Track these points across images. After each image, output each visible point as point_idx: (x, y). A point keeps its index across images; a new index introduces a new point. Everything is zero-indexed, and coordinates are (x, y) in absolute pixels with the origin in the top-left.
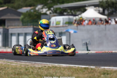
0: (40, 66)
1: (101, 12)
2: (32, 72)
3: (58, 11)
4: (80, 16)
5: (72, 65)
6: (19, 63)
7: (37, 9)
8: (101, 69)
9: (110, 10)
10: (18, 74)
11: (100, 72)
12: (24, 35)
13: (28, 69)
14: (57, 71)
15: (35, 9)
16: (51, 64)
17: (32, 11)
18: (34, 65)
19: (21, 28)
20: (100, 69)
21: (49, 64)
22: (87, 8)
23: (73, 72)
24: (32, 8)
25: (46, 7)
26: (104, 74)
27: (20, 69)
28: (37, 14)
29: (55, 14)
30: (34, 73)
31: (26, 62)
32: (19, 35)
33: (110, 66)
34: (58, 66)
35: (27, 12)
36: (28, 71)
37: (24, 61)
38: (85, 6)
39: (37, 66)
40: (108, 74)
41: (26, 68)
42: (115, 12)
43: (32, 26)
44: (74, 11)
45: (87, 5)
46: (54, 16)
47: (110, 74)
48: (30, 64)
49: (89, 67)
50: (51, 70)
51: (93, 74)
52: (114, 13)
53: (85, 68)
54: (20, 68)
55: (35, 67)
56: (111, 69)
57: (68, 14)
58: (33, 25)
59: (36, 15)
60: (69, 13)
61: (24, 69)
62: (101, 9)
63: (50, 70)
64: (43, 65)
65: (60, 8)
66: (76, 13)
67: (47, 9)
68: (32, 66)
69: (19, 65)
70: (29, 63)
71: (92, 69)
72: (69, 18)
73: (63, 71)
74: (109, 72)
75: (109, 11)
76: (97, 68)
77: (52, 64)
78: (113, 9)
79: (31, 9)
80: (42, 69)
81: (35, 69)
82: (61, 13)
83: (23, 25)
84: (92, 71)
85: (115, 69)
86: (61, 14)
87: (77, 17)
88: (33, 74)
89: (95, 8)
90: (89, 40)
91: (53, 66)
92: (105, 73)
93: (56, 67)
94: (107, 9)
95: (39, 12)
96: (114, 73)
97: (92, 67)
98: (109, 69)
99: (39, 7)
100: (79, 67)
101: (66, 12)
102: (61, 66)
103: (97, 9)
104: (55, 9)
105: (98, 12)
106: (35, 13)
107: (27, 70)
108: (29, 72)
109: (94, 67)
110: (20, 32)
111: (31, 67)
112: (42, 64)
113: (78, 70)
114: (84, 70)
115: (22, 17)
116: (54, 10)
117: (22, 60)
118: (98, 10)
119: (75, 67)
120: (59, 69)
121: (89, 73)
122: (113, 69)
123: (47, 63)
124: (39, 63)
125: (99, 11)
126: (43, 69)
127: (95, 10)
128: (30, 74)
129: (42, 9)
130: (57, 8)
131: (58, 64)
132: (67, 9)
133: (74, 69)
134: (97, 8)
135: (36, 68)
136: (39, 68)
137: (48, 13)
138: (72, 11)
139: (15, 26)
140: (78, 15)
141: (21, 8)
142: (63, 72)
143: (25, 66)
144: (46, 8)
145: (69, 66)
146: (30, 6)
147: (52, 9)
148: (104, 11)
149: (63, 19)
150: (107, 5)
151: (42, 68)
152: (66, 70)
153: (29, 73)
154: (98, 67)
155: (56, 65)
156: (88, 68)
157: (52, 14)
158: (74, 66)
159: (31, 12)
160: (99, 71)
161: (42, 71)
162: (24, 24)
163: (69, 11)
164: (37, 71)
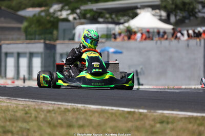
0: (50, 108)
1: (163, 18)
2: (36, 117)
3: (88, 15)
4: (126, 25)
5: (107, 108)
6: (14, 102)
7: (52, 10)
8: (158, 115)
9: (180, 15)
10: (10, 120)
11: (154, 120)
12: (28, 55)
13: (29, 112)
14: (79, 116)
15: (48, 10)
16: (70, 104)
17: (43, 14)
18: (40, 105)
19: (23, 43)
20: (155, 114)
21: (67, 104)
22: (138, 11)
23: (107, 119)
24: (43, 9)
25: (67, 7)
26: (162, 122)
27: (15, 112)
28: (52, 19)
29: (83, 21)
30: (38, 120)
31: (28, 100)
32: (19, 55)
33: (173, 110)
34: (83, 108)
35: (34, 16)
36: (29, 115)
37: (24, 99)
38: (136, 8)
39: (45, 108)
40: (168, 123)
41: (25, 110)
42: (189, 18)
43: (42, 41)
44: (116, 16)
45: (139, 5)
46: (82, 24)
47: (173, 123)
48: (34, 103)
49: (136, 110)
50: (70, 114)
51: (142, 122)
52: (187, 21)
53: (129, 113)
54: (15, 110)
55: (42, 108)
56: (174, 115)
57: (107, 20)
58: (45, 39)
59: (50, 22)
60: (107, 18)
61: (23, 112)
62: (164, 14)
63: (67, 114)
64: (55, 106)
65: (91, 10)
66: (120, 20)
67: (69, 12)
68: (37, 107)
69: (14, 106)
70: (32, 101)
71: (141, 114)
72: (108, 28)
73: (91, 116)
74: (170, 120)
75: (178, 18)
76: (150, 112)
77: (73, 104)
78: (185, 14)
79: (42, 11)
80: (53, 112)
81: (41, 113)
82: (94, 18)
83: (27, 39)
84: (142, 117)
85: (182, 115)
86: (94, 20)
87: (121, 26)
88: (36, 121)
89: (154, 12)
90: (141, 67)
91: (74, 108)
92: (164, 121)
93: (78, 110)
94: (174, 13)
95: (56, 15)
96: (179, 121)
97: (141, 111)
98: (171, 115)
99: (56, 7)
100: (118, 110)
101: (102, 17)
102: (87, 109)
103: (157, 13)
104: (83, 12)
105: (158, 17)
106: (48, 18)
107: (26, 113)
108: (30, 117)
109: (145, 111)
110: (20, 50)
111: (35, 108)
112: (54, 104)
113: (116, 116)
114: (127, 115)
115: (25, 24)
116: (81, 13)
117: (19, 97)
118: (159, 14)
119: (112, 110)
120: (83, 114)
121: (137, 120)
122: (178, 114)
123: (64, 103)
124: (50, 102)
125: (161, 16)
126: (55, 113)
127: (154, 15)
128: (32, 121)
129: (61, 10)
130: (86, 10)
131: (83, 105)
132: (104, 11)
133: (110, 113)
134: (157, 11)
135: (43, 111)
136: (49, 111)
137: (71, 18)
138: (114, 16)
139: (13, 39)
140: (123, 23)
141: (24, 9)
142: (89, 118)
143: (25, 107)
144: (67, 10)
145: (102, 109)
146: (40, 6)
147: (78, 11)
148: (168, 16)
149: (97, 28)
150: (173, 7)
151: (53, 110)
152: (97, 114)
153: (30, 119)
154: (152, 111)
155: (79, 106)
156: (134, 112)
157: (78, 21)
158: (110, 108)
159: (42, 17)
160: (153, 117)
161: (54, 115)
162: (29, 37)
163: (107, 16)
164: (46, 115)
